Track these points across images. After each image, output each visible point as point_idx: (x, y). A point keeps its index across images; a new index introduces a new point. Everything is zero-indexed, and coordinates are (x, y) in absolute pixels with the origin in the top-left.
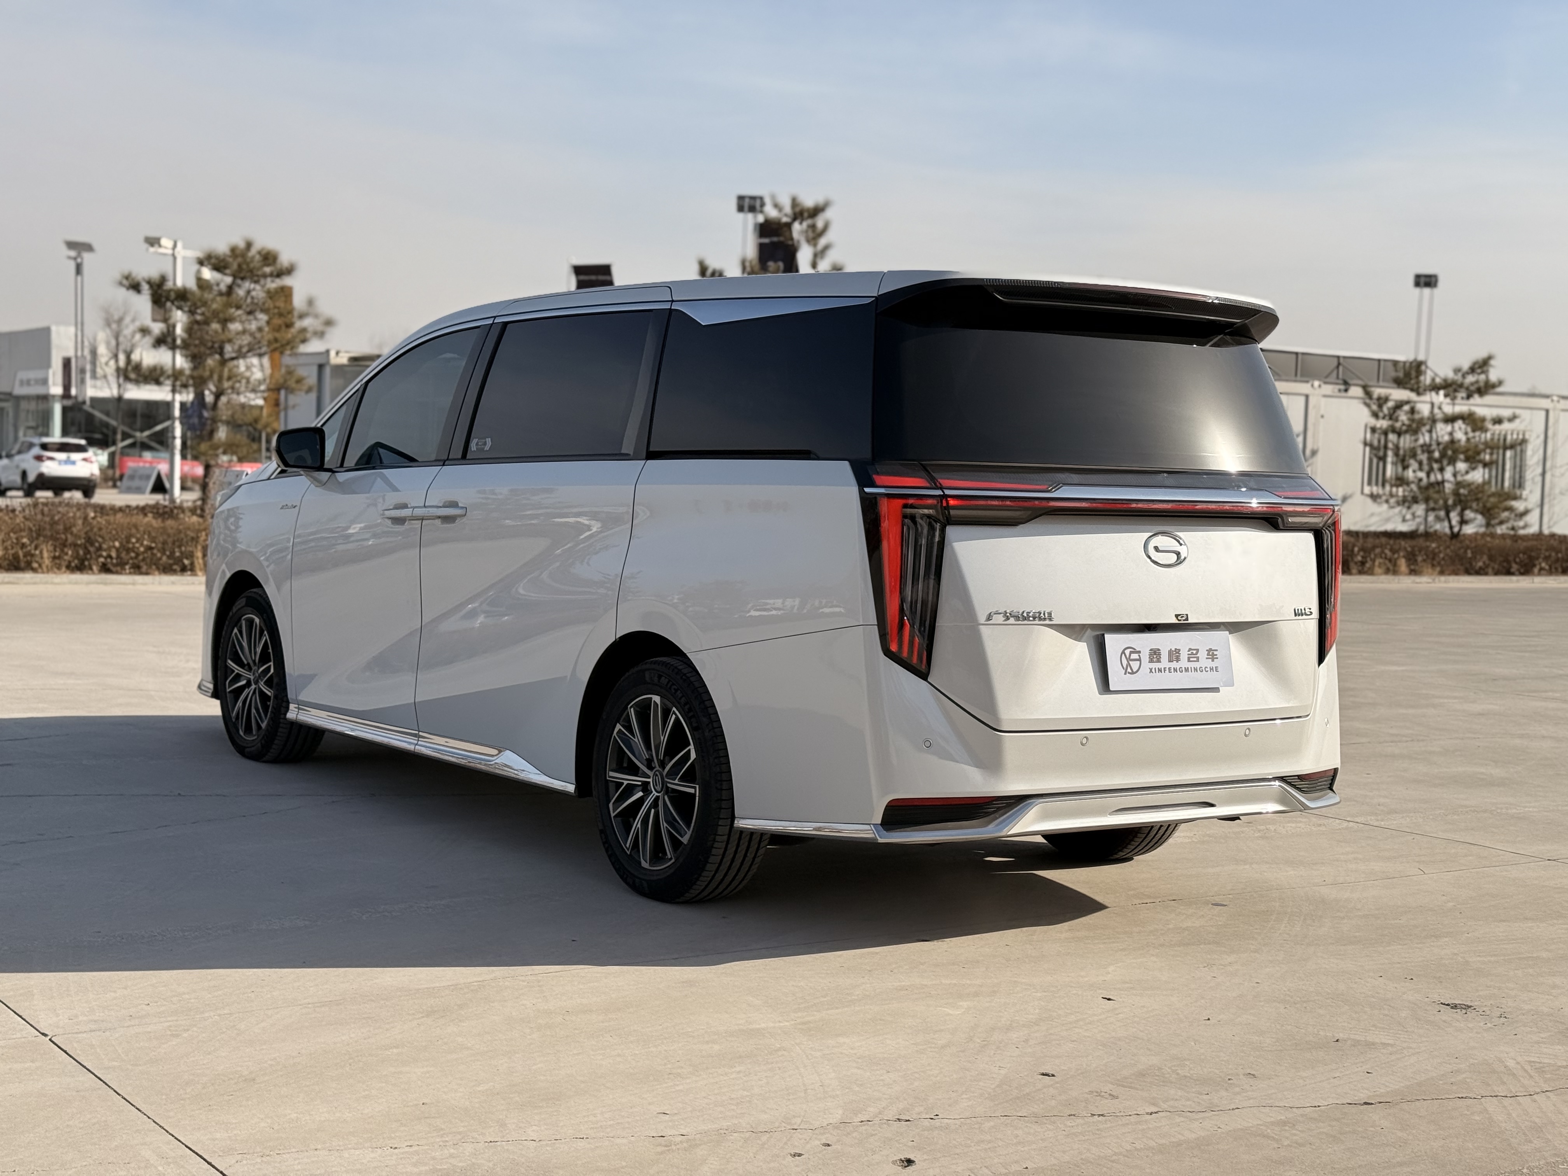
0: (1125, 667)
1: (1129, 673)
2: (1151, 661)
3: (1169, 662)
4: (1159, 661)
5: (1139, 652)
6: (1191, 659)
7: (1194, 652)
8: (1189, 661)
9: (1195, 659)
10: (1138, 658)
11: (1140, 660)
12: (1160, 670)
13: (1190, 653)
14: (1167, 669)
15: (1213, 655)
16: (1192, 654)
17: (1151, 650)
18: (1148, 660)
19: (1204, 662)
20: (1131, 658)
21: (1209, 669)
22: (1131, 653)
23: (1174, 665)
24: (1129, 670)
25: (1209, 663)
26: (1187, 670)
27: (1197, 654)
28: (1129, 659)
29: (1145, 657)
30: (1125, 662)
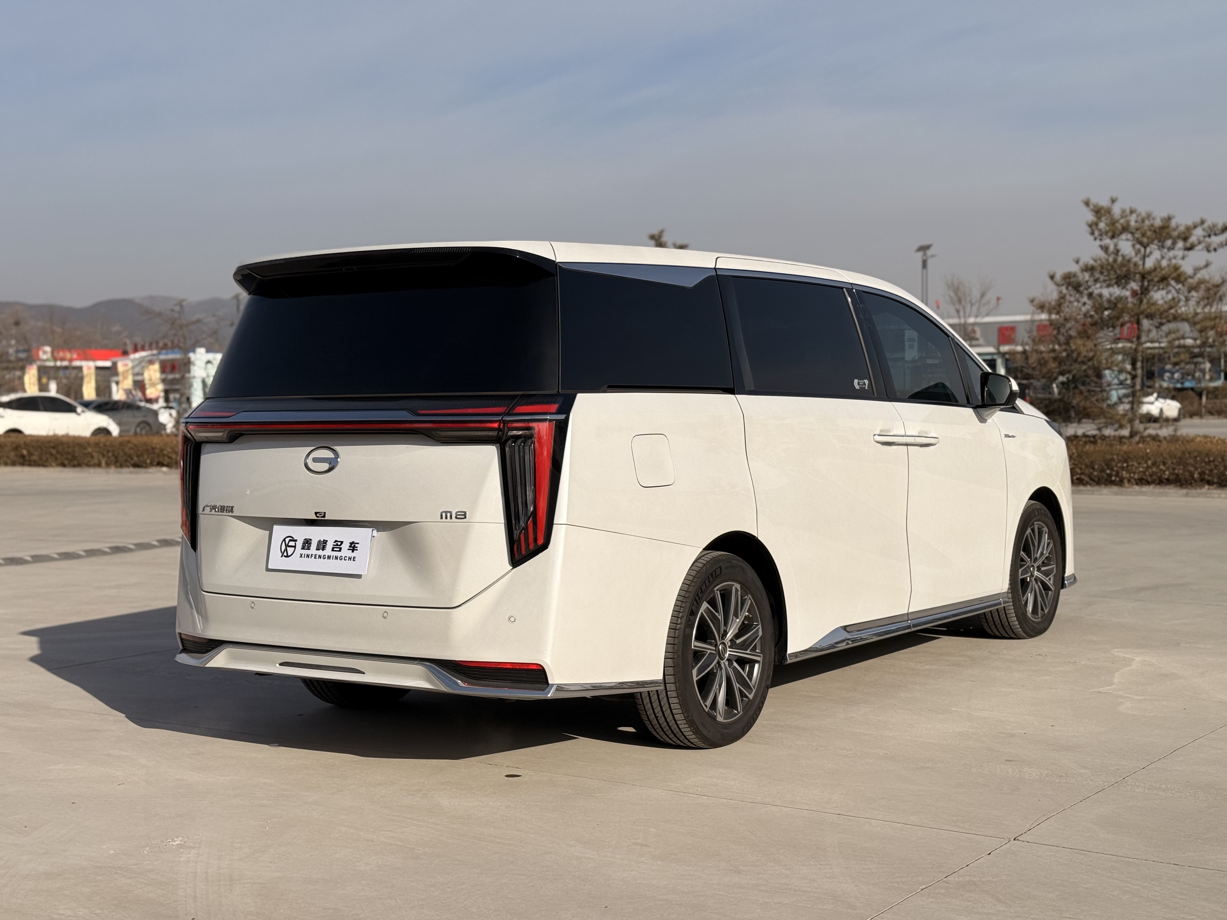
0: (283, 551)
1: (285, 556)
2: (303, 548)
3: (317, 550)
4: (309, 549)
5: (296, 541)
6: (335, 549)
7: (339, 543)
8: (333, 550)
9: (338, 549)
10: (294, 545)
11: (295, 547)
12: (308, 556)
13: (335, 544)
14: (314, 556)
15: (354, 547)
16: (337, 545)
17: (305, 540)
18: (301, 547)
19: (345, 552)
20: (289, 545)
21: (348, 558)
22: (290, 540)
23: (320, 552)
24: (285, 554)
25: (350, 554)
26: (329, 557)
27: (341, 545)
28: (287, 546)
29: (299, 544)
30: (283, 547)
